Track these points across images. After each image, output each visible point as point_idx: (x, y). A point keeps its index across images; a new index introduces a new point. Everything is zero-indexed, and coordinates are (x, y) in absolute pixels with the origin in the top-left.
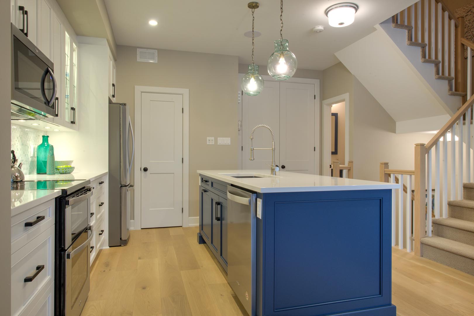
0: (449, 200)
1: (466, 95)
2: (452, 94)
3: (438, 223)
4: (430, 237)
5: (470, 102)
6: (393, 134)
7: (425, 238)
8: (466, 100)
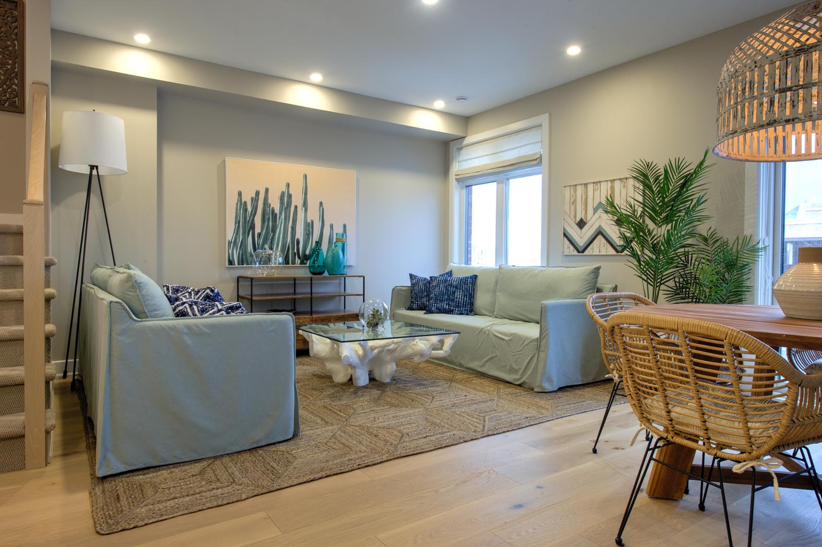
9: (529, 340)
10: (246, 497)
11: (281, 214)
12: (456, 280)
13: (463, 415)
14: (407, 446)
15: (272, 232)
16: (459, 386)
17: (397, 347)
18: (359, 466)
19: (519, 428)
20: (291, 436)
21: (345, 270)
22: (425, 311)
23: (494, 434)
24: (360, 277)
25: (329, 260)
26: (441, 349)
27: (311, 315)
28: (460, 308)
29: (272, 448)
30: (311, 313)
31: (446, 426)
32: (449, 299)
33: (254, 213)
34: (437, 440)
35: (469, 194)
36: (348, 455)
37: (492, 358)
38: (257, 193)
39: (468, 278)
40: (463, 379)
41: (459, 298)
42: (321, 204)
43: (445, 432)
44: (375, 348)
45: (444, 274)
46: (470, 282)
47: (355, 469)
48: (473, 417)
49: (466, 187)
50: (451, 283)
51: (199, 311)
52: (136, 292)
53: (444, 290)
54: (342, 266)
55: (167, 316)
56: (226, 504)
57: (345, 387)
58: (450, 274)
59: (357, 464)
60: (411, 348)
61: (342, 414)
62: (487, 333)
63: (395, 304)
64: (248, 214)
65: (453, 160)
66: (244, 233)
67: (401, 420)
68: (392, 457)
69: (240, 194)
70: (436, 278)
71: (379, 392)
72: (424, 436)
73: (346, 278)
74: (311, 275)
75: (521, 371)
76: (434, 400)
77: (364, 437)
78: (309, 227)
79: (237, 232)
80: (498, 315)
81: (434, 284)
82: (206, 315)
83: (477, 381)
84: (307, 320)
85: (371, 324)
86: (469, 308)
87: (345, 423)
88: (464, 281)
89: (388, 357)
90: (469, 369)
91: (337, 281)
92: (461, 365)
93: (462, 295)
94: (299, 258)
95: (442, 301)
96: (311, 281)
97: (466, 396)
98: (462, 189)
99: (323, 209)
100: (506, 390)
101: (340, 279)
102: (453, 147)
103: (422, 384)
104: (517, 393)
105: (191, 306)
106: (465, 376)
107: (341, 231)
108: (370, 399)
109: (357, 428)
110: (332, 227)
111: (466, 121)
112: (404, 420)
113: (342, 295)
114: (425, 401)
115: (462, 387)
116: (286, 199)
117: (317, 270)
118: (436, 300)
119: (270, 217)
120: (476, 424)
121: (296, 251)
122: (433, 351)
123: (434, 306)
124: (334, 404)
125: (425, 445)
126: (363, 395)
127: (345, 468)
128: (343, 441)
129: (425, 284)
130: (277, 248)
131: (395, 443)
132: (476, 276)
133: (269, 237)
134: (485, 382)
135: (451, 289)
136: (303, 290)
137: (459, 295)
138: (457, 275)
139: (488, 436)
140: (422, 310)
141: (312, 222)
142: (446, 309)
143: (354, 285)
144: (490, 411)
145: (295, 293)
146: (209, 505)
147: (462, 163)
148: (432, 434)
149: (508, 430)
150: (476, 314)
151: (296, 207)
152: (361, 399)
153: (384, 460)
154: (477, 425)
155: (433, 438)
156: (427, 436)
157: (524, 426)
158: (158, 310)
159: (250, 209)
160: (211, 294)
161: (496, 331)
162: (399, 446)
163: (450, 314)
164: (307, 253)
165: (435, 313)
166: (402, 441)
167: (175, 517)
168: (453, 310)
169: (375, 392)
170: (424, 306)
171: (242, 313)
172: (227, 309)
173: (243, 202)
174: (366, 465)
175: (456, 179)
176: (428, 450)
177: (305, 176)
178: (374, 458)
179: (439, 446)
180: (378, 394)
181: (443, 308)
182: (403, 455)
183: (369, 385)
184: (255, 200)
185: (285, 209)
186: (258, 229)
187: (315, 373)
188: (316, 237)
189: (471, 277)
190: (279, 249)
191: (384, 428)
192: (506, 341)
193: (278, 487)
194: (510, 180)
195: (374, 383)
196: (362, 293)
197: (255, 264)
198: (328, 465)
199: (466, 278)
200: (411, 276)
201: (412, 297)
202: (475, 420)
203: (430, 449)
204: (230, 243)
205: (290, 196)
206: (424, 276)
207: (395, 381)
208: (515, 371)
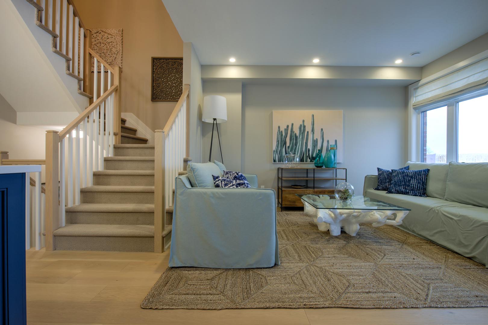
0: (81, 188)
1: (93, 98)
2: (81, 94)
3: (72, 211)
4: (64, 227)
5: (96, 104)
6: (14, 125)
7: (58, 230)
8: (93, 102)
9: (479, 224)
10: (221, 308)
11: (300, 136)
12: (412, 172)
13: (408, 278)
14: (349, 298)
15: (295, 145)
16: (409, 248)
17: (360, 215)
18: (305, 306)
19: (467, 307)
20: (273, 265)
21: (336, 165)
22: (387, 192)
23: (436, 307)
24: (344, 169)
25: (326, 159)
26: (394, 219)
27: (314, 189)
28: (415, 191)
29: (259, 271)
30: (314, 188)
31: (390, 285)
32: (405, 185)
33: (286, 137)
34: (377, 299)
35: (425, 117)
36: (301, 292)
37: (441, 231)
38: (288, 126)
39: (422, 171)
40: (414, 243)
41: (414, 184)
42: (322, 129)
43: (388, 292)
44: (343, 214)
45: (403, 168)
46: (423, 174)
47: (301, 308)
48: (418, 282)
49: (422, 112)
50: (408, 174)
51: (224, 185)
52: (192, 173)
53: (401, 178)
54: (333, 163)
55: (209, 186)
56: (208, 309)
57: (324, 235)
58: (408, 168)
59: (304, 304)
60: (370, 217)
61: (313, 255)
62: (437, 212)
63: (366, 186)
64: (283, 137)
65: (411, 97)
66: (281, 146)
67: (352, 270)
68: (334, 306)
69: (279, 127)
70: (395, 171)
71: (345, 242)
72: (367, 291)
73: (337, 169)
74: (315, 167)
75: (471, 247)
76: (385, 257)
77: (319, 278)
78: (315, 142)
79: (278, 146)
80: (448, 199)
81: (394, 174)
82: (227, 187)
83: (427, 247)
84: (312, 192)
85: (342, 198)
86: (423, 192)
87: (312, 263)
88: (419, 173)
89: (354, 220)
90: (420, 235)
91: (332, 171)
92: (413, 231)
93: (416, 182)
94: (309, 158)
95: (399, 186)
96: (307, 171)
97: (414, 259)
98: (419, 114)
99: (323, 132)
100: (455, 260)
101: (333, 170)
102: (411, 88)
103: (378, 242)
104: (466, 266)
105: (222, 181)
106: (417, 241)
107: (334, 143)
108: (336, 247)
109: (318, 269)
110: (328, 141)
111: (421, 70)
112: (355, 270)
113: (335, 179)
114: (377, 256)
115: (412, 250)
116: (302, 128)
117: (320, 165)
118: (395, 185)
119: (294, 138)
120: (419, 290)
121: (308, 155)
122: (387, 220)
123: (394, 188)
124: (312, 246)
125: (366, 301)
126: (333, 243)
127: (294, 305)
128: (304, 278)
129: (388, 174)
130: (298, 154)
131: (341, 291)
132: (428, 170)
133: (293, 148)
134: (434, 249)
135: (407, 178)
136: (311, 175)
137: (413, 182)
138: (412, 169)
139: (430, 307)
140: (386, 190)
141: (317, 139)
142: (403, 191)
143: (341, 174)
144: (436, 279)
145: (307, 177)
146: (199, 307)
147: (418, 97)
148: (375, 290)
149: (454, 306)
150: (428, 196)
151: (308, 132)
152: (330, 246)
153: (326, 306)
154: (420, 292)
155: (374, 296)
156: (369, 292)
157: (473, 306)
158: (203, 183)
159: (284, 134)
160: (237, 176)
161: (445, 212)
162: (343, 296)
163: (406, 195)
164: (314, 156)
165: (394, 193)
166: (347, 291)
167: (179, 309)
168: (409, 192)
169: (342, 242)
170: (387, 188)
171: (244, 187)
172: (237, 185)
173: (281, 131)
174: (310, 306)
175: (413, 108)
176: (367, 307)
177: (313, 116)
178: (319, 302)
179: (378, 307)
180: (344, 244)
181: (401, 191)
182: (343, 306)
183: (340, 236)
184: (286, 130)
185: (302, 133)
186: (288, 144)
187: (311, 222)
188: (319, 147)
189: (424, 171)
190: (299, 155)
191: (337, 274)
192: (455, 220)
193: (243, 307)
194: (459, 103)
195: (344, 235)
196: (345, 178)
197: (285, 162)
198: (284, 297)
199: (420, 171)
200: (378, 169)
201: (378, 182)
202: (419, 286)
203: (369, 307)
204: (274, 151)
205: (304, 127)
206: (388, 169)
207: (359, 236)
208: (465, 246)
